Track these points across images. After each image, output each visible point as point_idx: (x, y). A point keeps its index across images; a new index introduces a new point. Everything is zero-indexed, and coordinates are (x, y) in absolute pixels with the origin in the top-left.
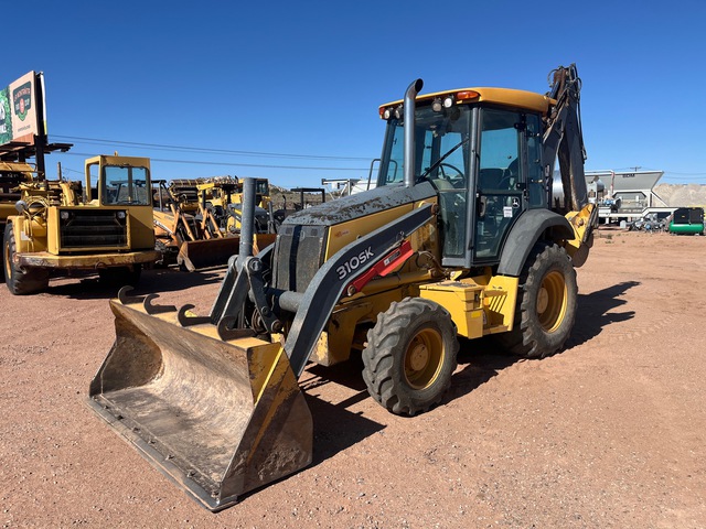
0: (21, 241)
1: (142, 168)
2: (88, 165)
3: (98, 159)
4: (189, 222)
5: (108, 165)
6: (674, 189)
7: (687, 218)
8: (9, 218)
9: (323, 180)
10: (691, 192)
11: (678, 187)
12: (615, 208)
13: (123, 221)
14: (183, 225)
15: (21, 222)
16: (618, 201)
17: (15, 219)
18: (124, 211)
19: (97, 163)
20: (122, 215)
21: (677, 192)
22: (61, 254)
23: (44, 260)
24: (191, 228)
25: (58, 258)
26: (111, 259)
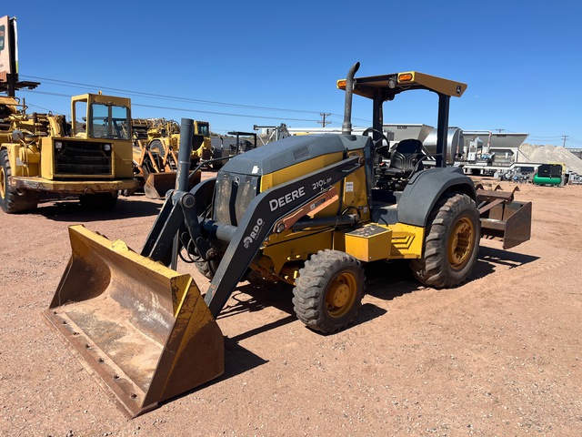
0: (17, 167)
1: (123, 107)
2: (74, 102)
3: (87, 96)
4: (154, 156)
5: (94, 103)
6: (533, 149)
7: (549, 172)
8: (3, 145)
9: (255, 127)
10: (547, 151)
11: (536, 147)
12: (490, 162)
13: (109, 153)
14: (149, 158)
15: (17, 149)
16: (493, 157)
17: (11, 147)
18: (110, 144)
19: (85, 100)
20: (108, 148)
21: (536, 151)
22: (55, 179)
23: (40, 184)
24: (156, 161)
25: (52, 182)
26: (98, 186)
